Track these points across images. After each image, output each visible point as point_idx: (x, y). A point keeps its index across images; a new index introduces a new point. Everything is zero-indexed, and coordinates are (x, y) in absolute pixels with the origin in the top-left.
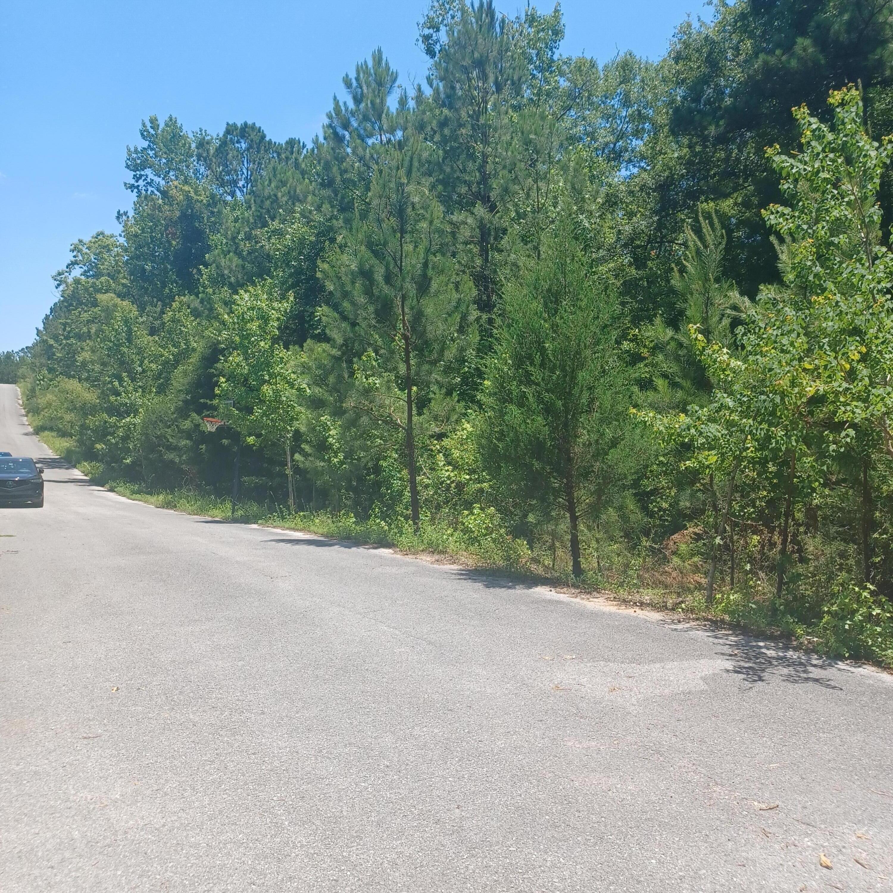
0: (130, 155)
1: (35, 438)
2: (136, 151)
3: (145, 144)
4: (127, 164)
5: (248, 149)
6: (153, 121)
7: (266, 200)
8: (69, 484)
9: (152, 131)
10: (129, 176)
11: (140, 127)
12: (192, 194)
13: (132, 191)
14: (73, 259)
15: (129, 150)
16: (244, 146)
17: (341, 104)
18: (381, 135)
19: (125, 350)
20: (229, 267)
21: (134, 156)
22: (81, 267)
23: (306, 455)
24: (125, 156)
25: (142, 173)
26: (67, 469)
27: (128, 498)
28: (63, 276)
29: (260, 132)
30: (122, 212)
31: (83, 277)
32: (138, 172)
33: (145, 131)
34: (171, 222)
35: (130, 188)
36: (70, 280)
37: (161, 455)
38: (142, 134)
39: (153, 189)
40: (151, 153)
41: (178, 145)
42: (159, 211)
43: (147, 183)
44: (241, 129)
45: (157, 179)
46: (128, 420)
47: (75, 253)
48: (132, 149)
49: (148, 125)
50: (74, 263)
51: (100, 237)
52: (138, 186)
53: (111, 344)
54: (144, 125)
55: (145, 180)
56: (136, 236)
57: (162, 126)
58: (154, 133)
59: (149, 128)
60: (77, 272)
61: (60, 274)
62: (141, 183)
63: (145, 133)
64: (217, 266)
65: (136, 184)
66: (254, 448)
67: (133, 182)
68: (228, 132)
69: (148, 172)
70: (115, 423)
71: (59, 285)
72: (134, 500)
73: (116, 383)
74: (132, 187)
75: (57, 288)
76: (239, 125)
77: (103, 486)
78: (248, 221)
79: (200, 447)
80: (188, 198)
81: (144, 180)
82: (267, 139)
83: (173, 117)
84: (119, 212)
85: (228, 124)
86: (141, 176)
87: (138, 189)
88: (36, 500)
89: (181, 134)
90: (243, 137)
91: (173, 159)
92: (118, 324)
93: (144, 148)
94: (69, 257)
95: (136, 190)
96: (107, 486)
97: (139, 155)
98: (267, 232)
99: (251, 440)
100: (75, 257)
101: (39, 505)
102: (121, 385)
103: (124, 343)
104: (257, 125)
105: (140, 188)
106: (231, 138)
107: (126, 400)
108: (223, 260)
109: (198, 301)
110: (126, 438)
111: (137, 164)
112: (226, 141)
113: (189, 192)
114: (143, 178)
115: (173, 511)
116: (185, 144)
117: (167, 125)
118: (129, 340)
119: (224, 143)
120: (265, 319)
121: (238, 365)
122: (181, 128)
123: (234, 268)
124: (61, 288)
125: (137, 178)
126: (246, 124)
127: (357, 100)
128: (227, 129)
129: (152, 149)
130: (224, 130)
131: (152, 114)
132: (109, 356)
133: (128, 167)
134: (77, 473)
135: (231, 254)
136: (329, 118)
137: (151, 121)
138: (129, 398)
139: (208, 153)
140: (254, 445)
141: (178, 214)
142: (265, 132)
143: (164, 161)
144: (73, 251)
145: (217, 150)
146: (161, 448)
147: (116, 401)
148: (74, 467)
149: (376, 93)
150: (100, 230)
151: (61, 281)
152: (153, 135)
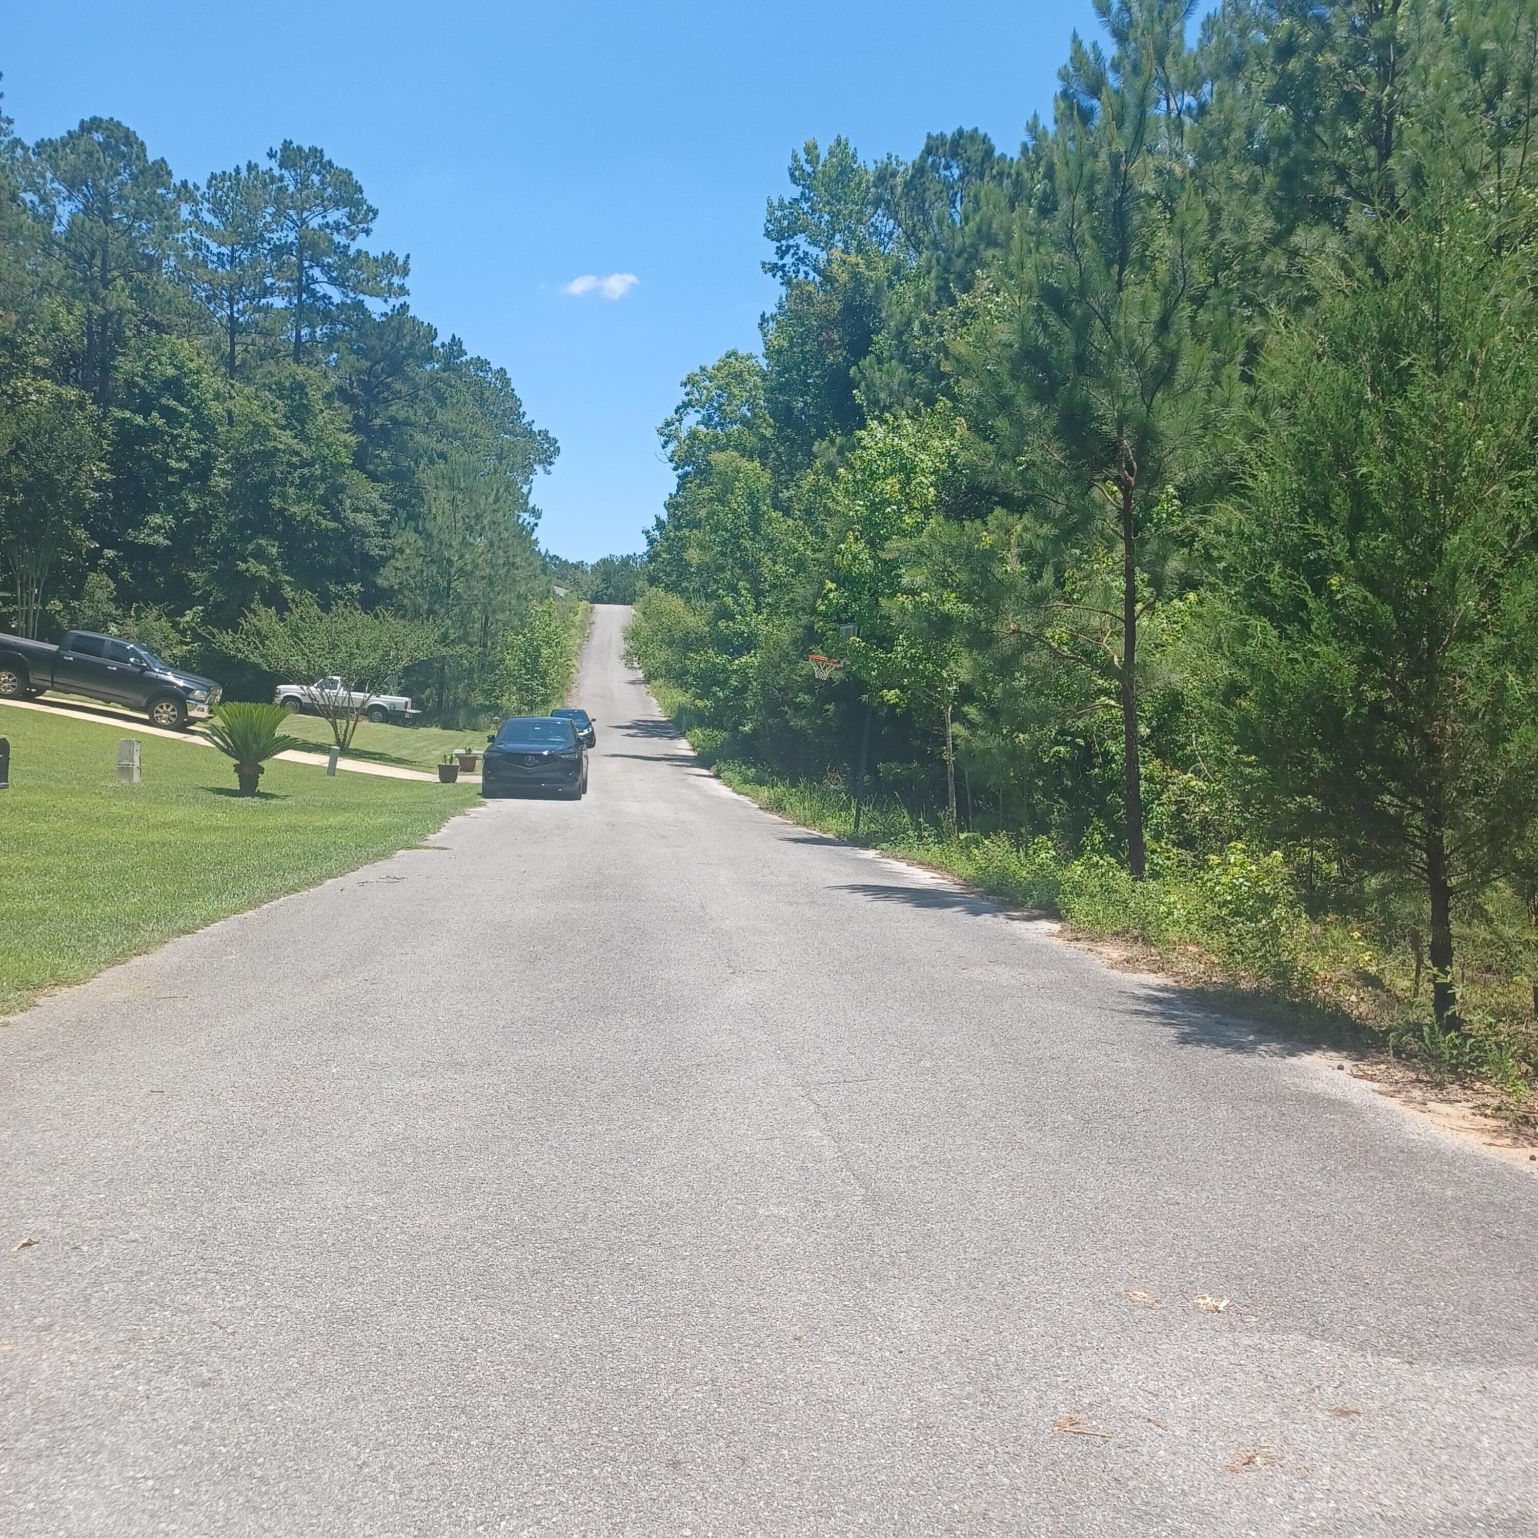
0: (771, 214)
1: (643, 688)
2: (781, 206)
3: (796, 192)
4: (766, 229)
5: (961, 178)
6: (811, 150)
7: (958, 256)
8: (663, 763)
9: (808, 168)
10: (768, 251)
11: (789, 162)
12: (862, 268)
13: (774, 276)
14: (686, 399)
15: (770, 205)
16: (956, 172)
17: (1087, 46)
18: (1168, 100)
19: (747, 543)
20: (888, 385)
21: (779, 214)
22: (697, 411)
23: (972, 725)
24: (764, 215)
25: (791, 242)
26: (672, 738)
27: (734, 791)
28: (673, 428)
29: (984, 143)
30: (768, 315)
31: (702, 428)
32: (784, 242)
33: (796, 169)
34: (827, 323)
35: (771, 270)
36: (683, 435)
37: (787, 721)
38: (792, 175)
39: (806, 268)
40: (805, 206)
41: (849, 186)
42: (808, 305)
43: (799, 259)
44: (952, 142)
45: (814, 251)
46: (743, 660)
47: (688, 388)
48: (776, 203)
49: (802, 157)
50: (686, 405)
51: (732, 359)
52: (784, 266)
53: (727, 535)
54: (795, 158)
55: (795, 253)
56: (779, 352)
57: (824, 155)
58: (810, 170)
59: (803, 162)
60: (692, 419)
61: (668, 424)
62: (789, 260)
63: (797, 173)
64: (867, 386)
65: (780, 263)
66: (898, 710)
67: (775, 259)
68: (929, 151)
69: (800, 239)
70: (724, 665)
71: (666, 443)
72: (740, 794)
73: (729, 600)
74: (773, 269)
75: (664, 447)
76: (949, 136)
77: (708, 769)
78: (927, 301)
79: (827, 707)
80: (855, 276)
81: (793, 255)
82: (997, 154)
83: (843, 138)
84: (763, 315)
85: (929, 136)
86: (789, 247)
87: (784, 271)
88: (569, 789)
89: (855, 166)
90: (955, 155)
91: (839, 212)
92: (737, 500)
93: (794, 200)
94: (680, 396)
95: (780, 273)
96: (714, 768)
97: (787, 212)
98: (952, 314)
99: (891, 696)
100: (687, 394)
101: (575, 796)
102: (736, 602)
103: (746, 532)
104: (981, 132)
105: (787, 269)
106: (934, 162)
107: (743, 627)
108: (878, 374)
109: (835, 450)
110: (741, 691)
111: (782, 228)
112: (923, 167)
113: (857, 265)
114: (792, 251)
115: (776, 817)
116: (860, 183)
117: (832, 154)
118: (756, 528)
119: (920, 170)
120: (907, 470)
121: (855, 558)
122: (854, 156)
123: (896, 387)
124: (671, 447)
125: (782, 253)
126: (960, 132)
127: (1121, 36)
128: (927, 146)
129: (807, 200)
130: (923, 147)
131: (808, 139)
132: (723, 554)
133: (768, 234)
134: (683, 747)
135: (894, 362)
136: (1063, 79)
137: (808, 151)
138: (748, 624)
139: (892, 193)
140: (896, 705)
141: (838, 306)
142: (992, 142)
143: (827, 217)
144: (685, 385)
145: (906, 184)
146: (786, 709)
147: (727, 627)
148: (683, 735)
149: (1155, 14)
150: (730, 348)
151: (669, 436)
152: (809, 175)
